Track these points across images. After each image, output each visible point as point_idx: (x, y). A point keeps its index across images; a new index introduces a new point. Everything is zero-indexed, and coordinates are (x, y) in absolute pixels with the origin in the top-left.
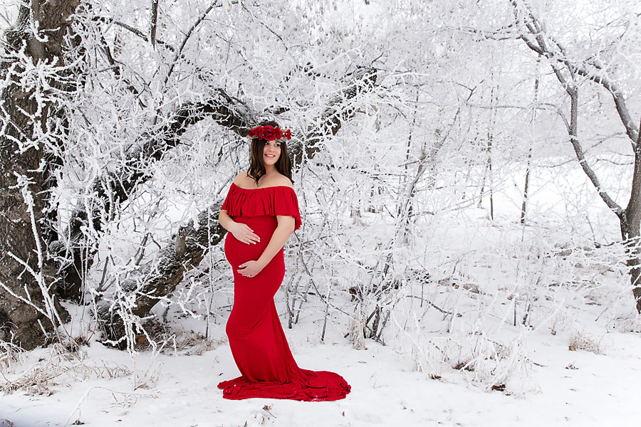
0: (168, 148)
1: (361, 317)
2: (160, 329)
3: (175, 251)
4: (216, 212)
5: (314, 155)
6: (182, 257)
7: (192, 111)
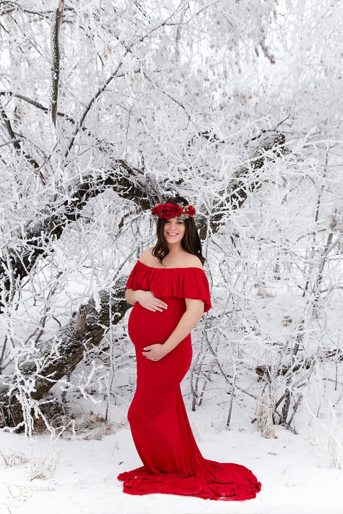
0: (69, 222)
1: (269, 402)
2: (58, 410)
3: (76, 330)
4: (117, 289)
5: (218, 229)
6: (82, 336)
7: (93, 183)
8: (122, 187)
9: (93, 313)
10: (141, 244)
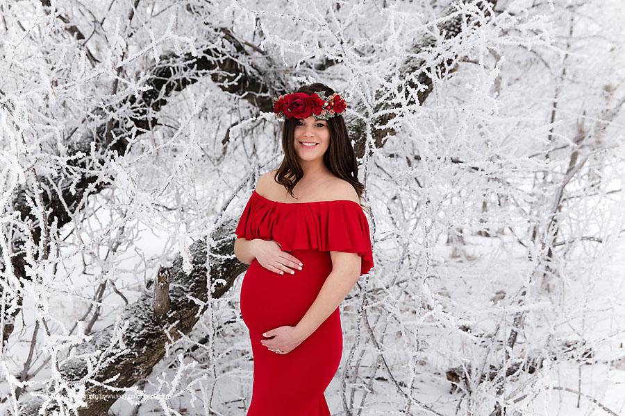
0: (138, 133)
3: (153, 309)
4: (220, 241)
5: (385, 141)
6: (163, 319)
7: (178, 67)
8: (225, 74)
9: (180, 281)
10: (257, 167)
